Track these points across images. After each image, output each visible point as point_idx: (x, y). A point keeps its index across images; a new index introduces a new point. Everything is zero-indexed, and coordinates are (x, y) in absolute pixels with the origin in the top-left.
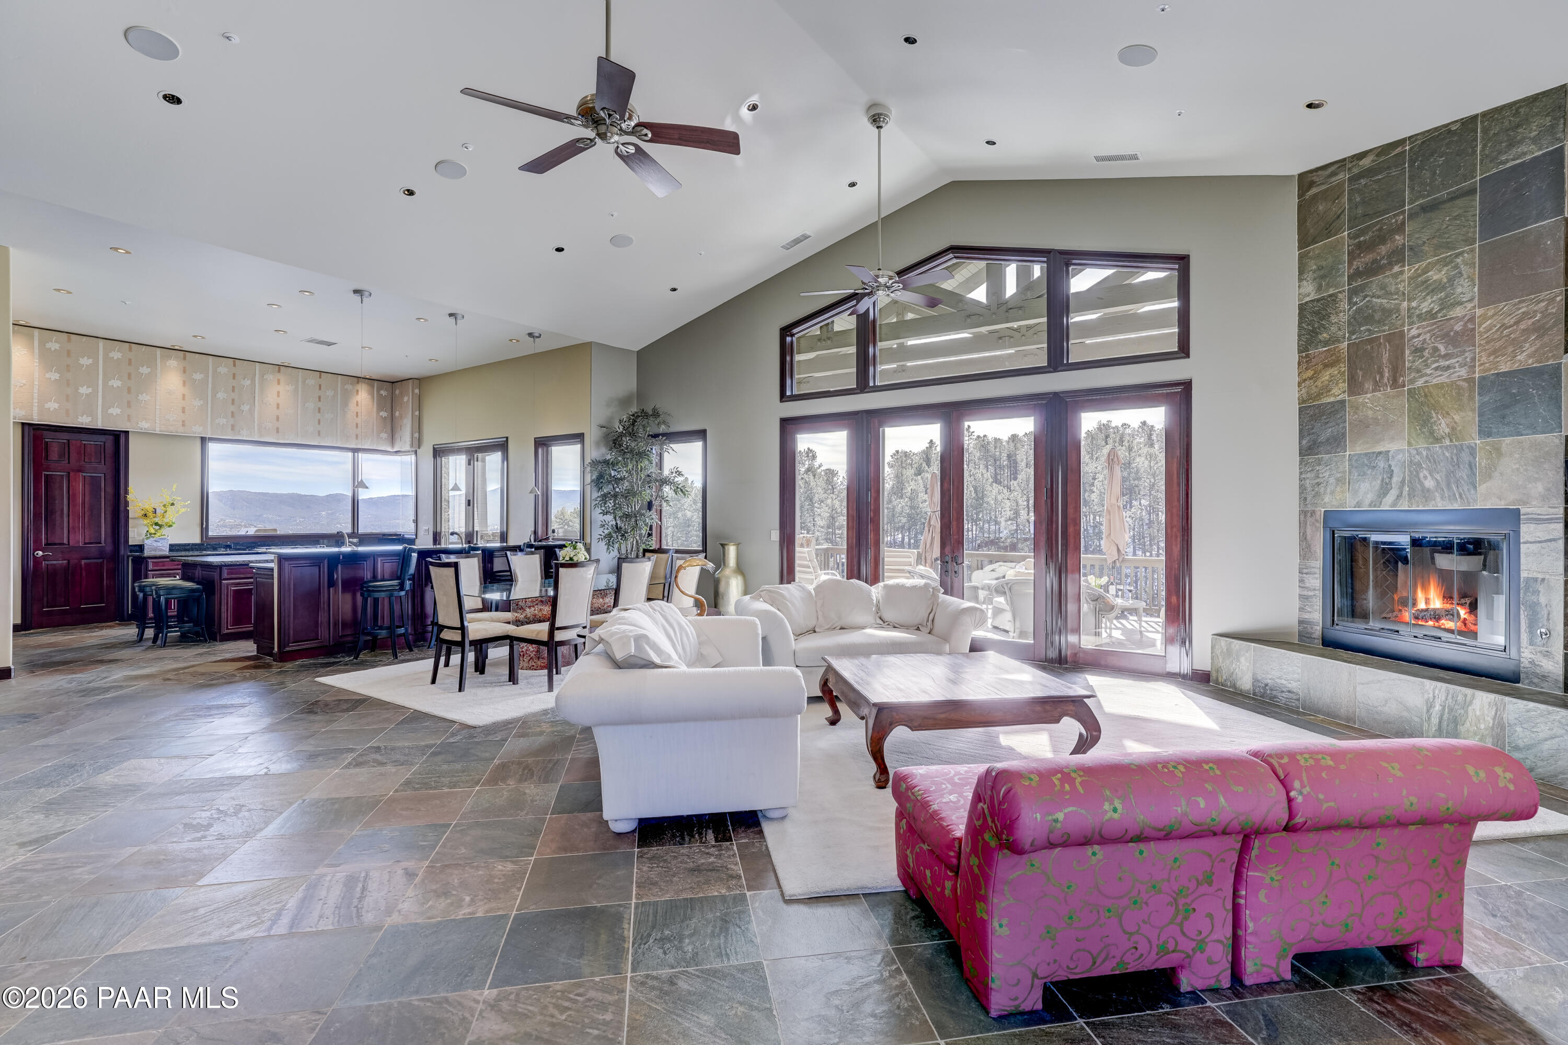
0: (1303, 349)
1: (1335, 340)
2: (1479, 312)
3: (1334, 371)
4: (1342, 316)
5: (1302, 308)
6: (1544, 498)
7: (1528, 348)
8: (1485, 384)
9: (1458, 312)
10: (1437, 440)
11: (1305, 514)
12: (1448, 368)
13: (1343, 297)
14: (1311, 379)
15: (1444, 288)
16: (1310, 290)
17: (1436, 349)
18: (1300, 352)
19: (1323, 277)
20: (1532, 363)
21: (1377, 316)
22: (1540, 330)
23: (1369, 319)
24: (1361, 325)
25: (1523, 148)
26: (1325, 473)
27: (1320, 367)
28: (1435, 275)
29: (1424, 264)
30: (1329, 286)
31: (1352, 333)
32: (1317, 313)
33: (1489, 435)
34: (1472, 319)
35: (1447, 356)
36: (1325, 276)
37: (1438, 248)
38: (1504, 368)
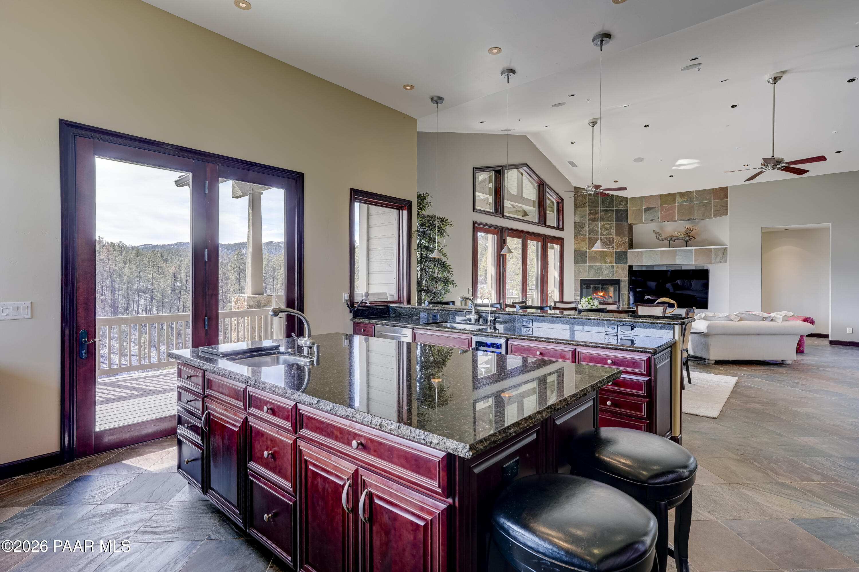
0: (576, 235)
1: (584, 235)
2: (615, 237)
3: (584, 242)
4: (586, 229)
5: (575, 224)
6: (625, 277)
7: (623, 247)
8: (617, 253)
9: (611, 236)
10: (607, 264)
11: (576, 280)
12: (609, 248)
13: (587, 224)
14: (578, 243)
15: (608, 230)
16: (578, 220)
17: (607, 243)
18: (575, 235)
19: (581, 217)
20: (623, 250)
21: (595, 232)
22: (624, 243)
23: (593, 232)
24: (591, 233)
25: (622, 206)
26: (581, 269)
27: (580, 241)
28: (607, 226)
29: (605, 223)
30: (583, 220)
31: (589, 234)
32: (580, 226)
33: (617, 264)
34: (614, 238)
35: (609, 245)
36: (582, 217)
37: (608, 220)
38: (619, 250)
